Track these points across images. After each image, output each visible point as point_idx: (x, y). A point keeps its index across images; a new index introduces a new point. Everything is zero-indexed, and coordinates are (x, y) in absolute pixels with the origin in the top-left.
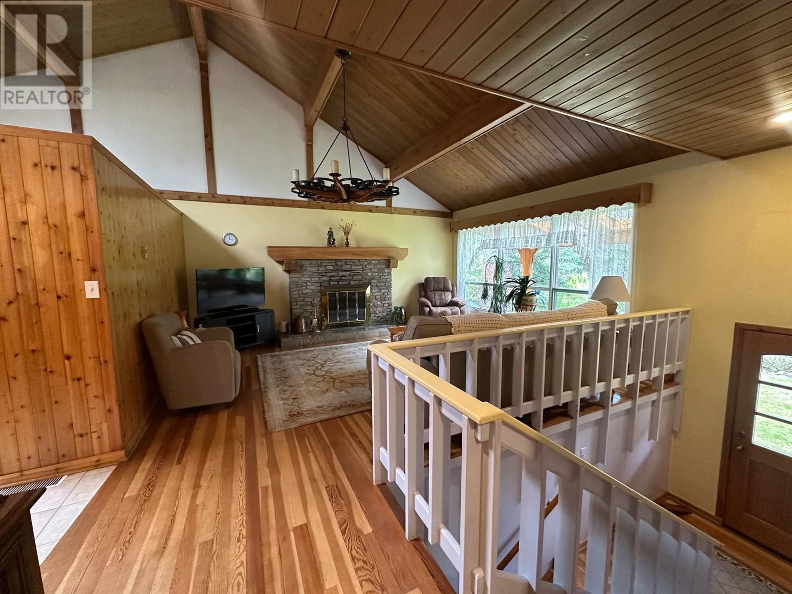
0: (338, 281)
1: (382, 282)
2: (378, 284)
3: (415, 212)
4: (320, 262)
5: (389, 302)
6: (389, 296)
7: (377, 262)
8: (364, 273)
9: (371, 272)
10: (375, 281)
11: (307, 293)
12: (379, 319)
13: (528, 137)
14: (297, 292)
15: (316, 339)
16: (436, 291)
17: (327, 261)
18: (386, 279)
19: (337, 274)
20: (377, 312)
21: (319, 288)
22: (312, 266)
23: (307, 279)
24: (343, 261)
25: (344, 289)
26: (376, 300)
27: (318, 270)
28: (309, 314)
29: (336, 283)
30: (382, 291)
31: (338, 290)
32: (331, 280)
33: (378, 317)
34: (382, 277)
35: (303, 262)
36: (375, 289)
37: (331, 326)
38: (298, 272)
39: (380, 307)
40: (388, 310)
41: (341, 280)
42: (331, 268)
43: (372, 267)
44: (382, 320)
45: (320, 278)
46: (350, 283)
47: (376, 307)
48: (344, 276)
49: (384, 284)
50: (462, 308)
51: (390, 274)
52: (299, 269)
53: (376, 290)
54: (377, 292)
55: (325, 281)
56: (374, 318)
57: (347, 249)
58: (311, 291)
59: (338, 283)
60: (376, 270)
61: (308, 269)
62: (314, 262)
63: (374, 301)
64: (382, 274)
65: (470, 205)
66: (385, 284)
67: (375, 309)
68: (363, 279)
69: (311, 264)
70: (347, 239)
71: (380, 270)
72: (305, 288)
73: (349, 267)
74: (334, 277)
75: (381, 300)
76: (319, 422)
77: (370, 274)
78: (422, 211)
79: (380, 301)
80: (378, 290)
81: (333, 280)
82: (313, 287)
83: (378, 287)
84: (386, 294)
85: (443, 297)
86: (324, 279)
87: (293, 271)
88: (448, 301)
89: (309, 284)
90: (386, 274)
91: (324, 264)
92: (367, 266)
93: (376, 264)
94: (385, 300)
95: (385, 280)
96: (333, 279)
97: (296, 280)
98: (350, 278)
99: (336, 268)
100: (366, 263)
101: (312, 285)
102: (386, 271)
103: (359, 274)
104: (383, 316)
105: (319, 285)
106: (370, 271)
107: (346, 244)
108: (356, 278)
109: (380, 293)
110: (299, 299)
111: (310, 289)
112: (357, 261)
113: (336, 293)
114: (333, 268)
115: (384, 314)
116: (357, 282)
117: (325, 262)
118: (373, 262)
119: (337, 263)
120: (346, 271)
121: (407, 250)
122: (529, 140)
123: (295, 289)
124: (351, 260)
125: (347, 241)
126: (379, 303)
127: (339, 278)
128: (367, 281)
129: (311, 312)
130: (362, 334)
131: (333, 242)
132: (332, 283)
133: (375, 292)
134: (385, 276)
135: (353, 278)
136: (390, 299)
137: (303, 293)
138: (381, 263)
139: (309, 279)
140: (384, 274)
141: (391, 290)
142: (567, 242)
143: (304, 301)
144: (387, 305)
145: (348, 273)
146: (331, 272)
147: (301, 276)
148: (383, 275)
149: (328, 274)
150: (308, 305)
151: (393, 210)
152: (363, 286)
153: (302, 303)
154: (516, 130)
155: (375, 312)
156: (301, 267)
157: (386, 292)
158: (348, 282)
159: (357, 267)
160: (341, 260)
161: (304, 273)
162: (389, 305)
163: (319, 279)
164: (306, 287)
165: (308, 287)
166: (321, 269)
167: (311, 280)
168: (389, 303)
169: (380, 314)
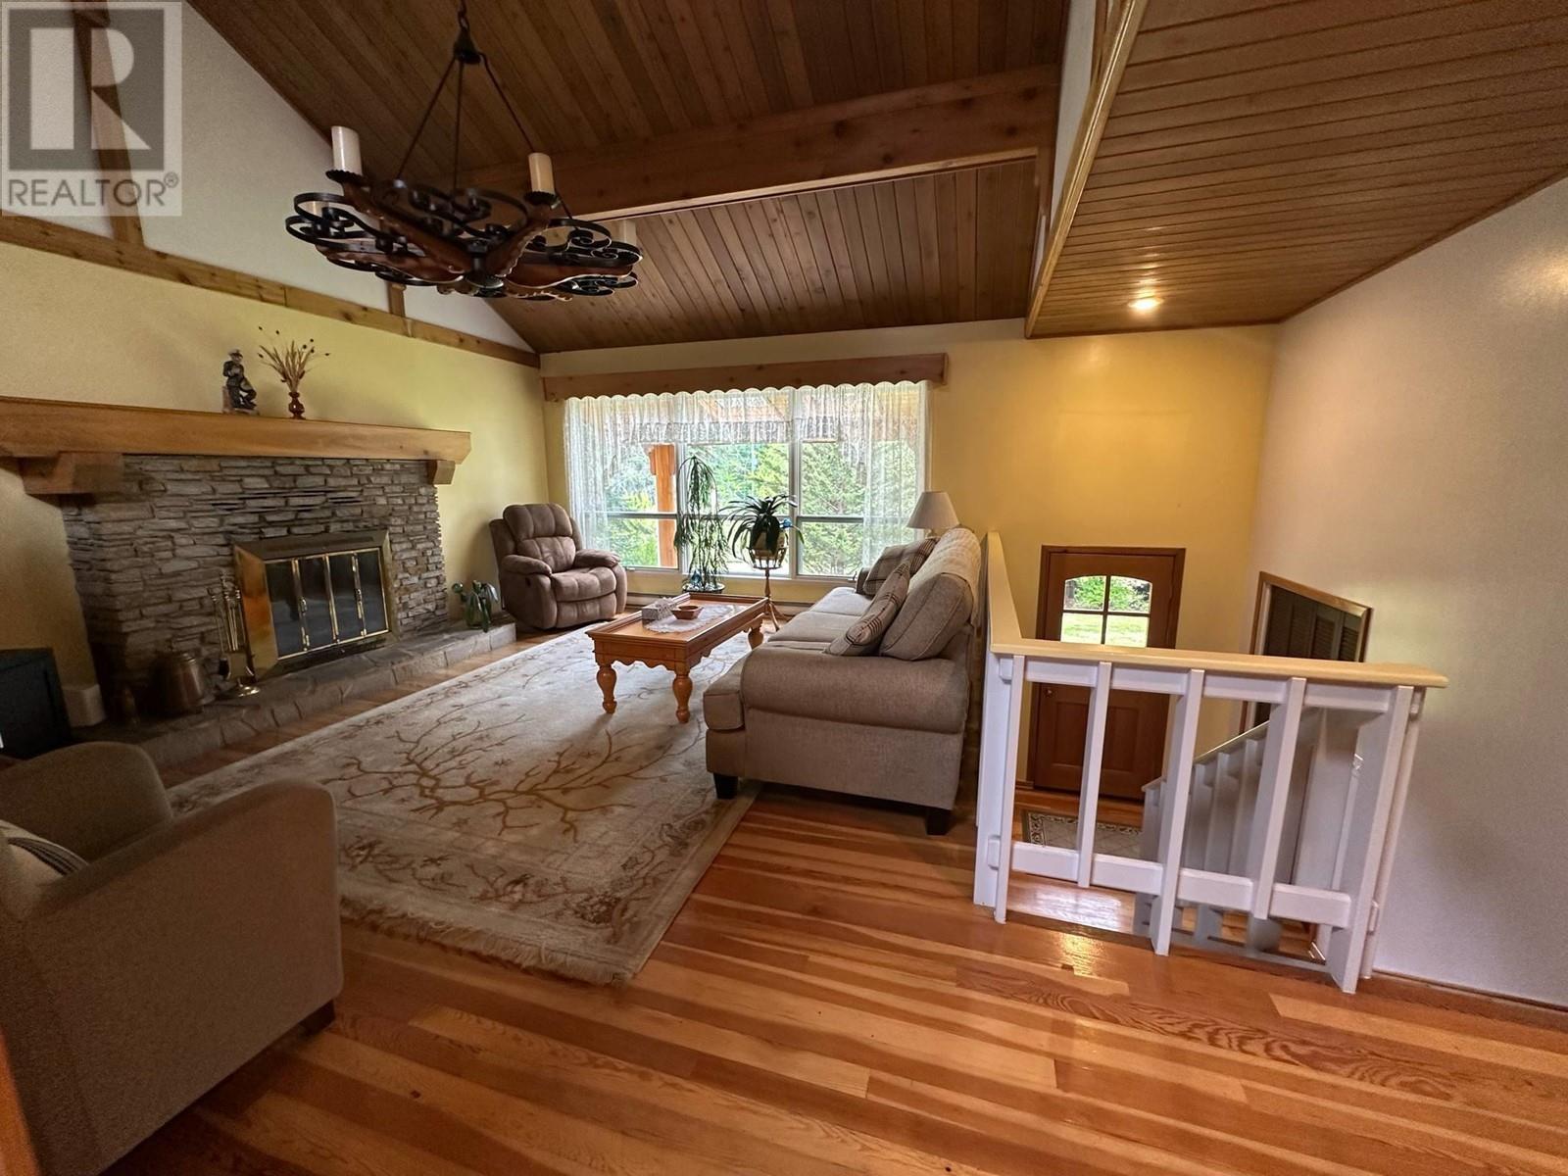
0: (289, 525)
1: (417, 522)
2: (408, 529)
3: (461, 340)
4: (214, 466)
5: (437, 573)
6: (436, 559)
7: (397, 467)
8: (366, 498)
9: (385, 494)
10: (399, 522)
11: (177, 574)
12: (418, 623)
13: (797, 234)
14: (136, 572)
15: (268, 715)
16: (539, 537)
17: (243, 463)
18: (425, 513)
19: (281, 502)
20: (412, 604)
21: (226, 551)
22: (183, 476)
23: (173, 524)
24: (298, 462)
25: (315, 550)
26: (406, 570)
27: (214, 491)
28: (196, 642)
29: (284, 532)
30: (419, 546)
31: (295, 552)
32: (263, 521)
33: (414, 617)
34: (415, 509)
35: (150, 466)
36: (400, 543)
37: (286, 667)
38: (128, 498)
39: (416, 591)
40: (439, 594)
41: (298, 522)
42: (256, 483)
43: (385, 480)
44: (426, 623)
45: (222, 518)
46: (327, 530)
47: (407, 590)
48: (308, 509)
49: (420, 527)
50: (616, 569)
51: (432, 499)
52: (135, 489)
53: (404, 546)
54: (407, 550)
55: (242, 526)
56: (405, 622)
57: (298, 426)
58: (194, 565)
59: (289, 531)
60: (398, 489)
61: (172, 488)
62: (194, 464)
63: (400, 576)
64: (413, 502)
65: (597, 343)
66: (425, 528)
67: (405, 598)
68: (365, 515)
69: (182, 470)
70: (294, 395)
71: (407, 489)
72: (168, 554)
73: (320, 481)
74: (275, 513)
75: (418, 572)
76: (693, 891)
77: (382, 501)
78: (479, 341)
79: (415, 575)
80: (410, 545)
81: (271, 524)
82: (200, 551)
83: (408, 536)
84: (429, 553)
85: (560, 549)
86: (240, 520)
87: (111, 494)
88: (573, 558)
89: (181, 540)
90: (425, 501)
91: (234, 472)
92: (372, 479)
93: (396, 472)
94: (428, 570)
95: (422, 516)
96: (270, 518)
97: (126, 528)
98: (328, 513)
99: (275, 484)
100: (368, 470)
101: (195, 544)
102: (423, 491)
103: (351, 501)
104: (429, 611)
105: (221, 540)
106: (380, 492)
107: (292, 410)
108: (343, 512)
109: (414, 554)
110: (146, 595)
111: (188, 558)
112: (339, 463)
113: (289, 564)
114: (266, 486)
115: (431, 607)
116: (350, 526)
117: (233, 463)
118: (388, 467)
119: (278, 468)
120: (309, 492)
121: (469, 438)
122: (797, 240)
123: (126, 562)
124: (323, 459)
125: (295, 402)
126: (415, 579)
127: (291, 516)
128: (376, 522)
129: (202, 633)
130: (403, 668)
131: (248, 399)
132: (270, 532)
133: (403, 551)
134: (424, 504)
135: (334, 514)
136: (438, 566)
137: (161, 575)
138: (408, 471)
139: (183, 525)
140: (420, 501)
141: (440, 542)
142: (827, 437)
143: (170, 600)
144: (434, 582)
145: (318, 500)
146: (262, 496)
147: (145, 513)
148: (416, 503)
149: (252, 503)
150: (189, 614)
151: (409, 326)
152: (368, 534)
153: (164, 609)
154: (782, 212)
155: (405, 604)
156: (144, 481)
157: (428, 549)
158: (322, 528)
159: (343, 482)
160: (291, 460)
161: (159, 502)
162: (439, 583)
163: (221, 523)
164: (173, 550)
165: (179, 551)
166: (225, 488)
167: (191, 526)
168: (437, 577)
169: (421, 610)
